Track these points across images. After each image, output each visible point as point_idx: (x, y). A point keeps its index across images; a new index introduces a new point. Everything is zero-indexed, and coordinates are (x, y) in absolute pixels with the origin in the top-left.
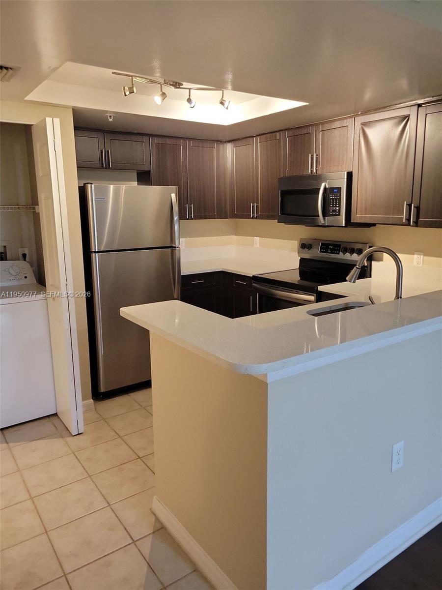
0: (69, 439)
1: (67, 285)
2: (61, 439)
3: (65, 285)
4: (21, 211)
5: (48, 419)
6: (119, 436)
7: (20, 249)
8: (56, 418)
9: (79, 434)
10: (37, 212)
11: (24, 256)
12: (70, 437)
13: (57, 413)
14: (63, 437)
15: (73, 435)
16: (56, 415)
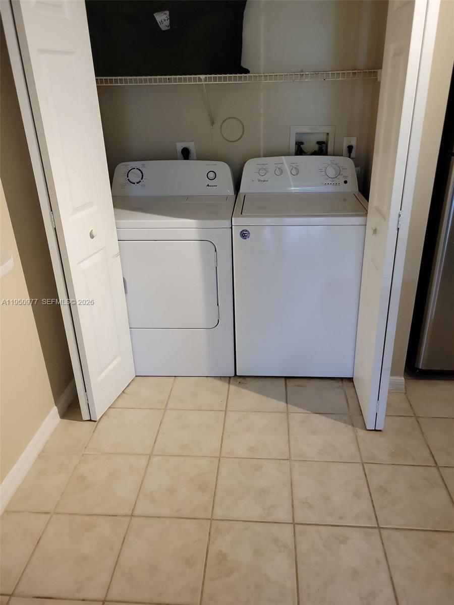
0: (361, 433)
1: (400, 215)
2: (350, 427)
3: (398, 216)
4: (356, 78)
5: (340, 384)
6: (436, 463)
7: (345, 138)
8: (350, 384)
9: (375, 430)
10: (378, 80)
11: (350, 148)
12: (362, 429)
13: (353, 378)
14: (353, 426)
15: (368, 429)
16: (350, 380)
